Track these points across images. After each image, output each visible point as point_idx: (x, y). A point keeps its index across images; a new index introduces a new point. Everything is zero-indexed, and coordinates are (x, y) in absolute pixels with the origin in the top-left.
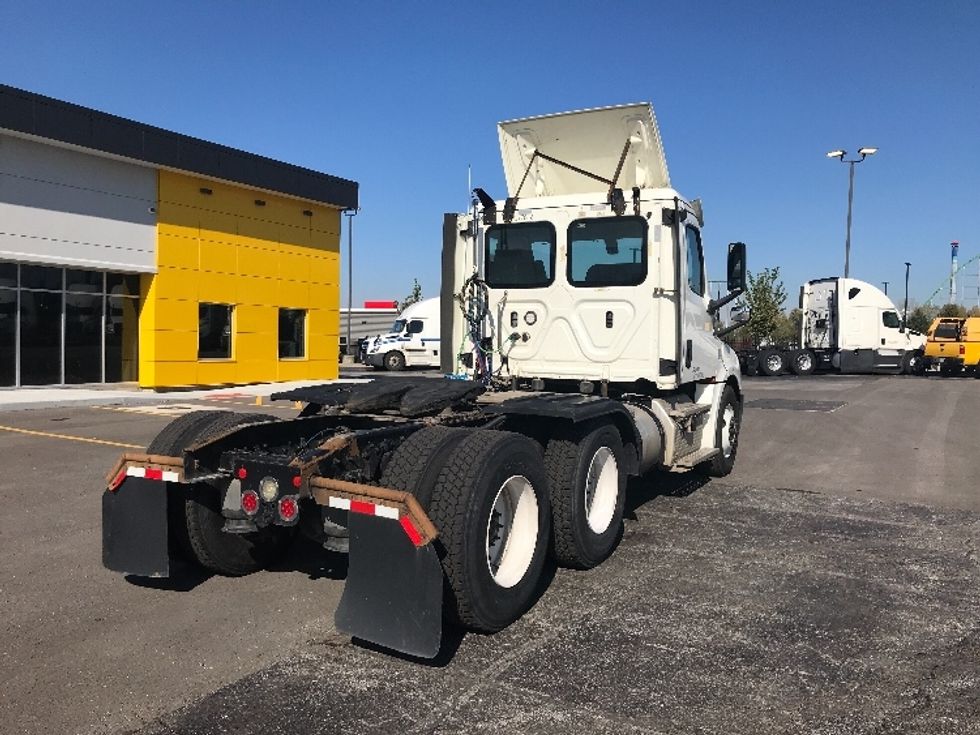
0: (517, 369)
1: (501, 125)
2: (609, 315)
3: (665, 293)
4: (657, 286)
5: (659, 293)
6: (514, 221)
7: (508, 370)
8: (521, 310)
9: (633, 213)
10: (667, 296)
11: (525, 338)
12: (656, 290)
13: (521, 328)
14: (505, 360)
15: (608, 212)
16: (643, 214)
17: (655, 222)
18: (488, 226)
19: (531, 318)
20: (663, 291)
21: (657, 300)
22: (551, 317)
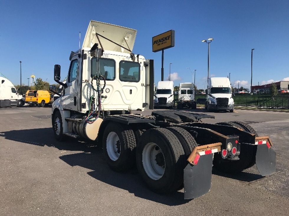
1: (91, 21)
2: (131, 90)
4: (142, 83)
6: (102, 57)
9: (137, 62)
10: (144, 86)
11: (106, 97)
12: (142, 84)
13: (105, 94)
14: (98, 105)
15: (130, 60)
16: (139, 62)
17: (142, 65)
18: (92, 57)
19: (108, 91)
20: (143, 84)
21: (142, 87)
22: (114, 90)
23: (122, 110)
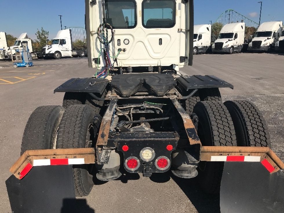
0: (122, 63)
2: (161, 40)
3: (182, 31)
4: (179, 28)
5: (180, 31)
7: (117, 64)
8: (122, 38)
10: (183, 32)
11: (124, 50)
12: (179, 30)
13: (122, 46)
14: (116, 60)
17: (179, 2)
19: (126, 42)
20: (181, 30)
21: (179, 33)
22: (136, 41)
23: (149, 66)
